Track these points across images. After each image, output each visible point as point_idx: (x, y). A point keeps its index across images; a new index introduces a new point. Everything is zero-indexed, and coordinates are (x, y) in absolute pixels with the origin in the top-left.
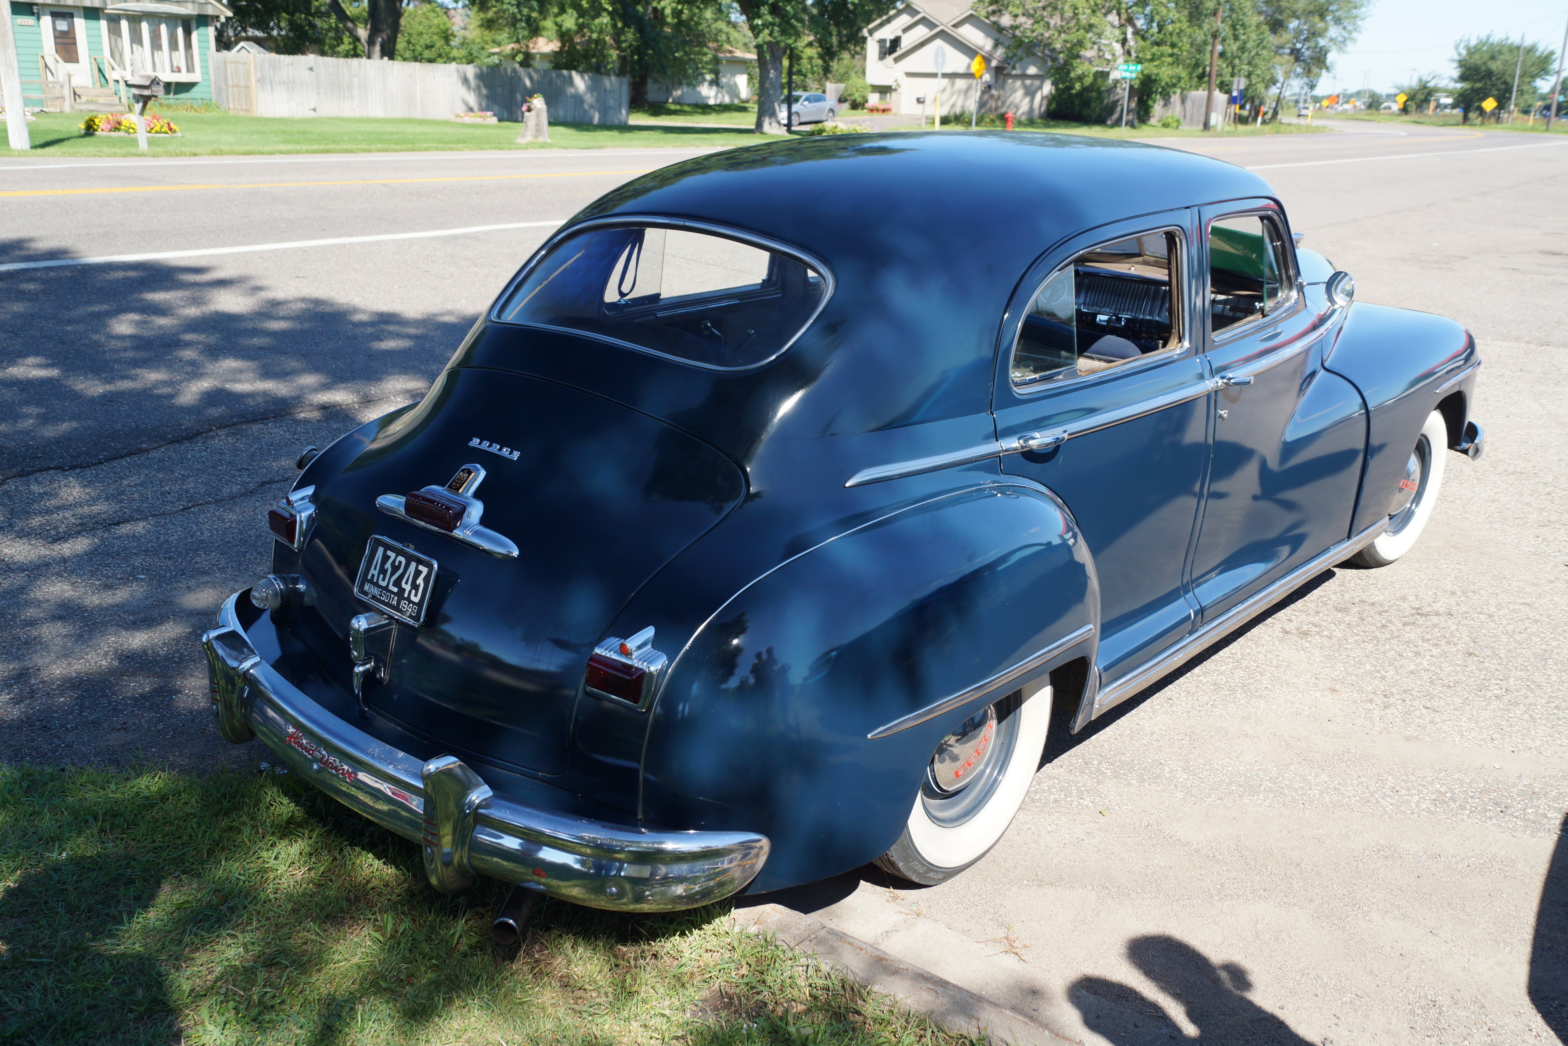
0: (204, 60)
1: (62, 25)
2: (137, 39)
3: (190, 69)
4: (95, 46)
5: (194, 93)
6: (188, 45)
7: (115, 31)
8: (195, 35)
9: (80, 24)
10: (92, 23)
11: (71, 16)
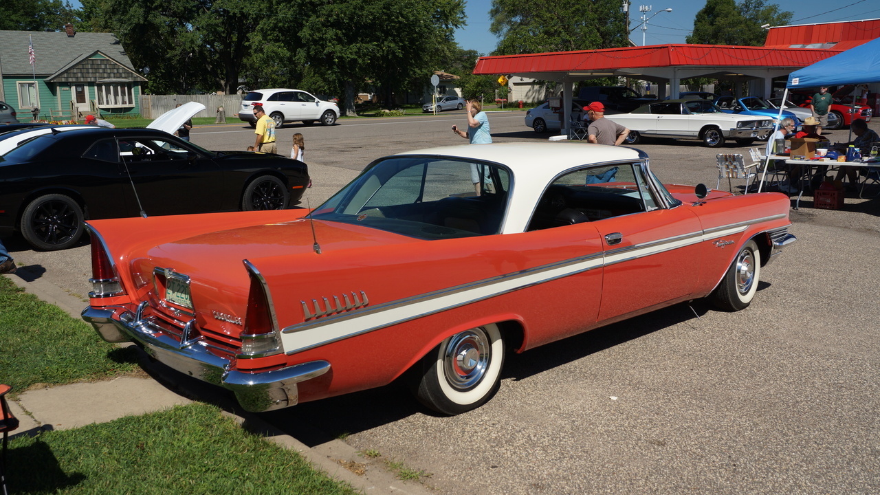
0: (136, 99)
1: (80, 89)
2: (108, 92)
3: (130, 102)
4: (92, 96)
5: (132, 112)
6: (130, 94)
7: (100, 90)
8: (133, 90)
9: (86, 88)
10: (91, 88)
11: (84, 86)
